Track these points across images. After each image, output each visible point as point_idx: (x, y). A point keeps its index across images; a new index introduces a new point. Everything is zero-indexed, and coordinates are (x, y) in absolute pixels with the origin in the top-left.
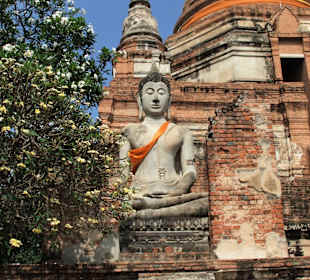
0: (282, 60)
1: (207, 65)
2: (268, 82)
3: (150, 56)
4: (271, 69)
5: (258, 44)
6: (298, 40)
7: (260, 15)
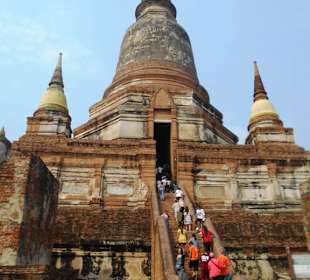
0: (156, 124)
1: (106, 126)
2: (144, 139)
3: (52, 120)
4: (146, 130)
5: (139, 113)
6: (168, 111)
7: (148, 92)
